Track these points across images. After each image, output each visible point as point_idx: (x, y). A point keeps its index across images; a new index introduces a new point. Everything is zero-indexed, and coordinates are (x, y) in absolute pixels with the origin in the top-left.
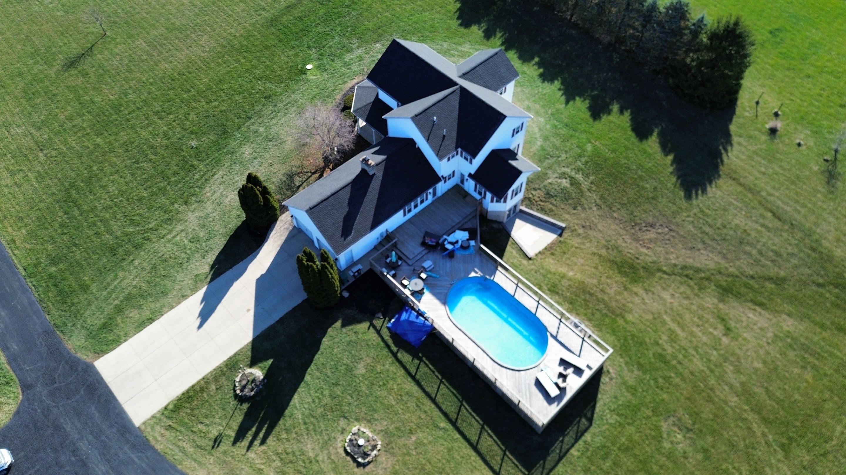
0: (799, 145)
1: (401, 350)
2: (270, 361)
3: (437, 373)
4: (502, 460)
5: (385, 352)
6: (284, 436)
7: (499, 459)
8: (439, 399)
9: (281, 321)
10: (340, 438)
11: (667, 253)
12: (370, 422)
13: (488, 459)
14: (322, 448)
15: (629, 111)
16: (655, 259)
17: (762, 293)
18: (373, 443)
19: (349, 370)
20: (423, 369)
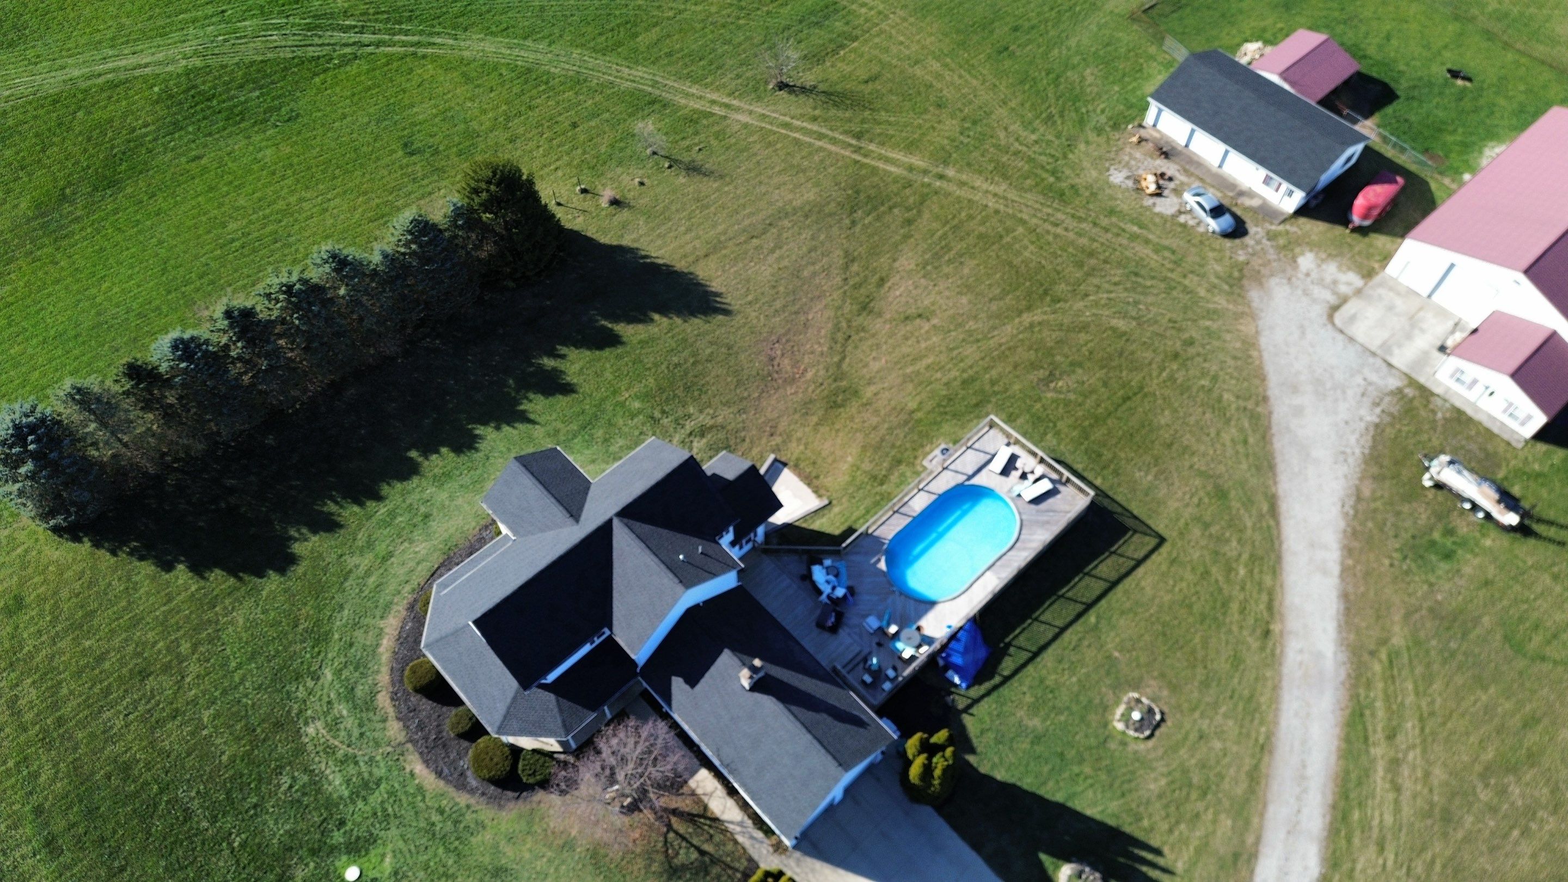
0: (642, 184)
1: (999, 670)
2: (1043, 857)
3: (1025, 625)
4: (1121, 556)
5: (1005, 691)
6: (1146, 823)
7: (1121, 560)
8: (1060, 623)
9: (976, 846)
10: (1133, 747)
11: (812, 353)
12: (1106, 709)
13: (1123, 571)
14: (1153, 769)
15: (558, 347)
16: (821, 367)
17: (866, 277)
18: (1133, 704)
19: (1038, 739)
20: (1021, 641)
